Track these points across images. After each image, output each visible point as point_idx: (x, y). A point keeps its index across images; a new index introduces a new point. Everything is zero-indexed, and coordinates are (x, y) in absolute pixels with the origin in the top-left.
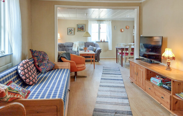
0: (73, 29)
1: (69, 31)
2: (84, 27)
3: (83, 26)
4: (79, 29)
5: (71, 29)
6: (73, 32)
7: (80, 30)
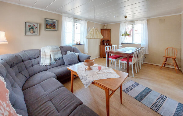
0: (37, 26)
1: (28, 28)
2: (56, 25)
3: (54, 23)
4: (48, 27)
5: (34, 26)
6: (37, 30)
7: (50, 28)
